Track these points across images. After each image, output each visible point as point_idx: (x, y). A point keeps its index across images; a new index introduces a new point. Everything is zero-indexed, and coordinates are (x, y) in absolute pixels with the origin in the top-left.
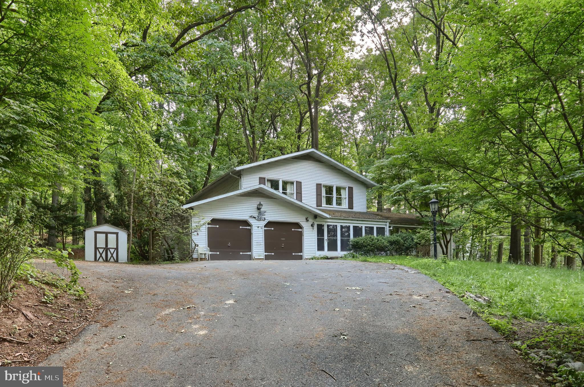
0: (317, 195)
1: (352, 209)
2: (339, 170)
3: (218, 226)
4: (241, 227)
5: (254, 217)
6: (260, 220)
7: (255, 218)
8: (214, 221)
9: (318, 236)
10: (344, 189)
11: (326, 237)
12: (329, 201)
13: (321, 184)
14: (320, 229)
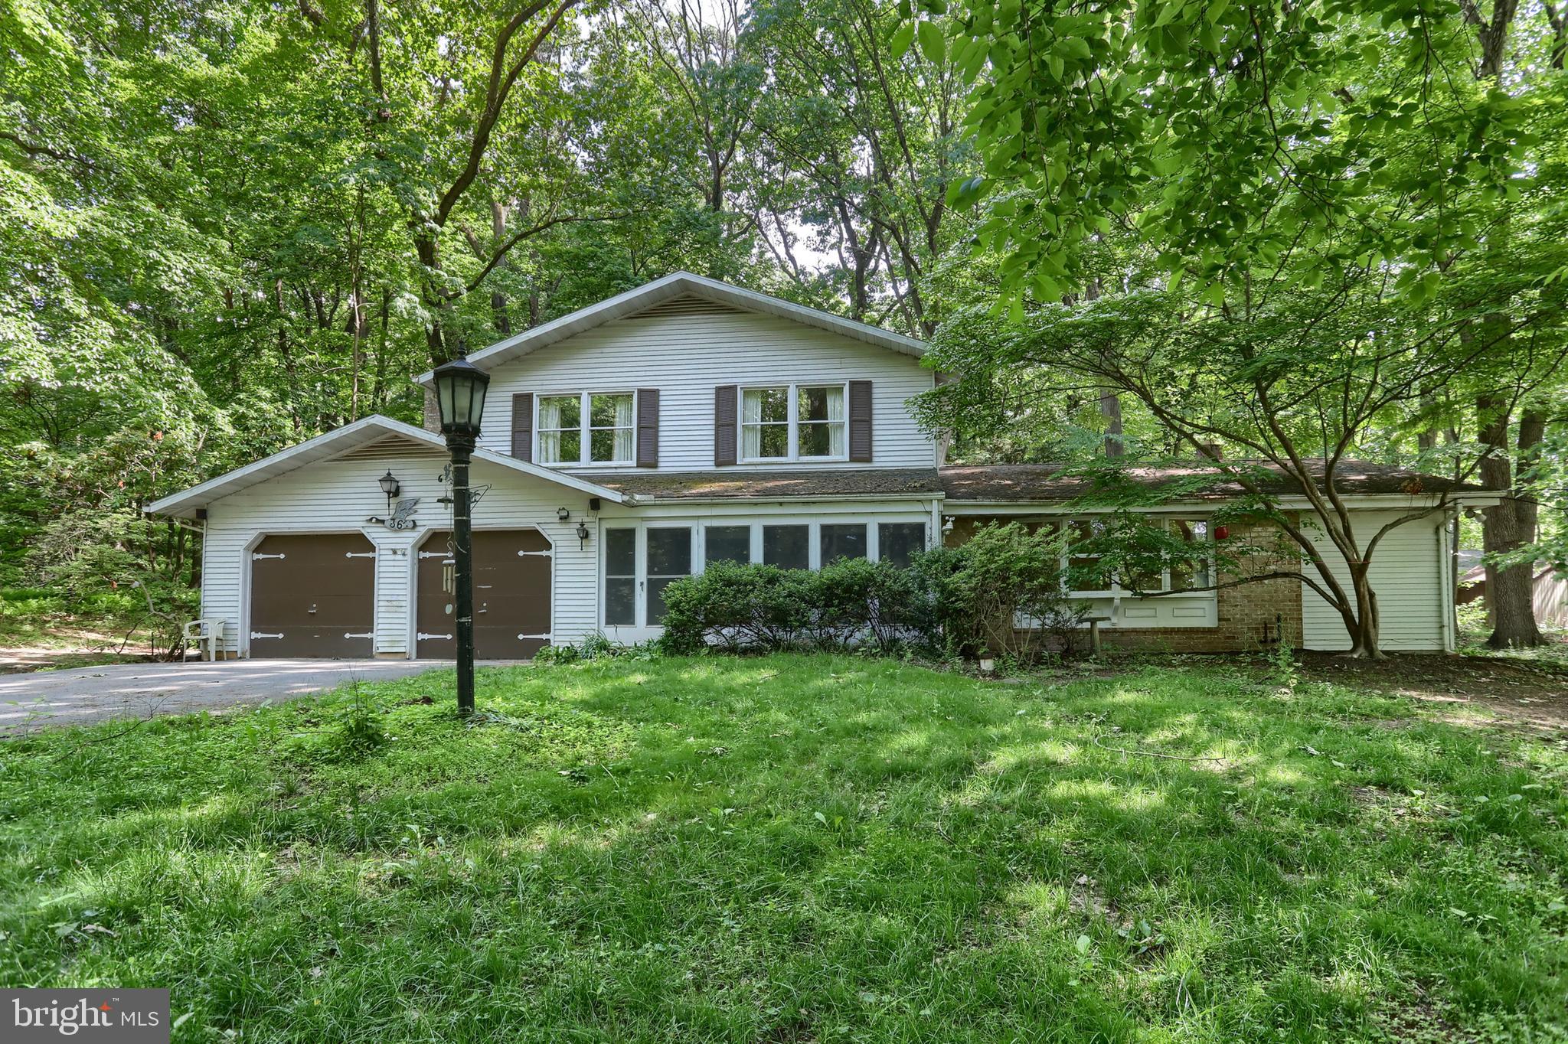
0: (718, 426)
1: (869, 460)
2: (812, 327)
3: (282, 556)
4: (349, 555)
5: (378, 521)
6: (400, 529)
7: (383, 522)
8: (268, 542)
9: (608, 573)
10: (839, 390)
11: (641, 574)
12: (772, 442)
13: (735, 387)
14: (620, 545)
